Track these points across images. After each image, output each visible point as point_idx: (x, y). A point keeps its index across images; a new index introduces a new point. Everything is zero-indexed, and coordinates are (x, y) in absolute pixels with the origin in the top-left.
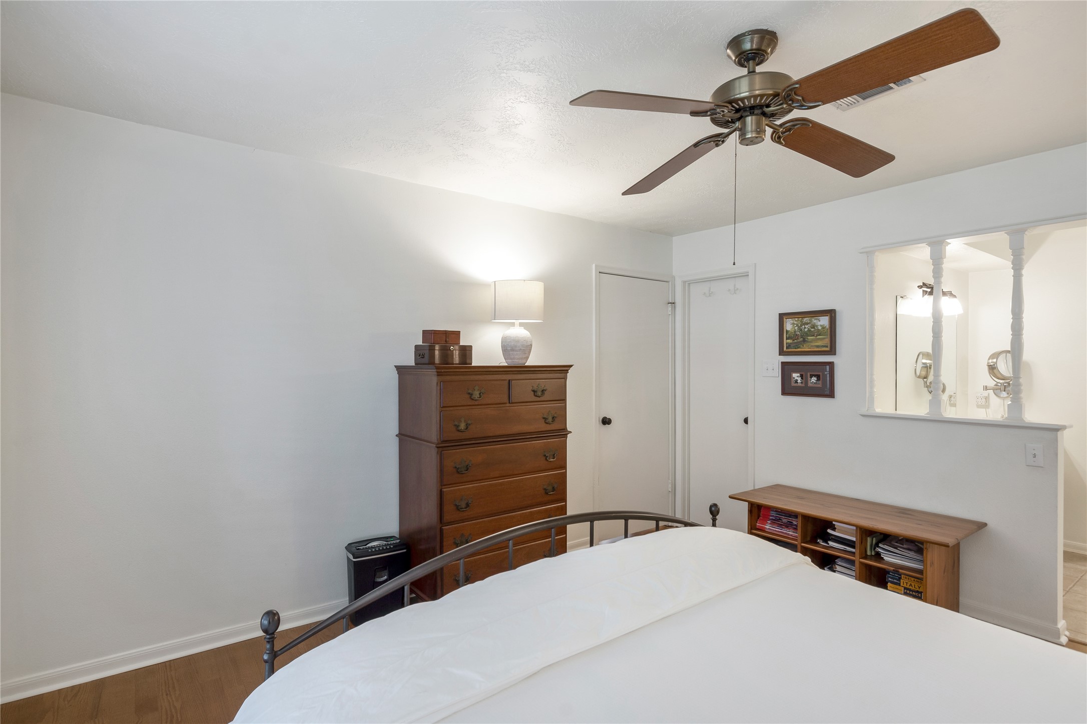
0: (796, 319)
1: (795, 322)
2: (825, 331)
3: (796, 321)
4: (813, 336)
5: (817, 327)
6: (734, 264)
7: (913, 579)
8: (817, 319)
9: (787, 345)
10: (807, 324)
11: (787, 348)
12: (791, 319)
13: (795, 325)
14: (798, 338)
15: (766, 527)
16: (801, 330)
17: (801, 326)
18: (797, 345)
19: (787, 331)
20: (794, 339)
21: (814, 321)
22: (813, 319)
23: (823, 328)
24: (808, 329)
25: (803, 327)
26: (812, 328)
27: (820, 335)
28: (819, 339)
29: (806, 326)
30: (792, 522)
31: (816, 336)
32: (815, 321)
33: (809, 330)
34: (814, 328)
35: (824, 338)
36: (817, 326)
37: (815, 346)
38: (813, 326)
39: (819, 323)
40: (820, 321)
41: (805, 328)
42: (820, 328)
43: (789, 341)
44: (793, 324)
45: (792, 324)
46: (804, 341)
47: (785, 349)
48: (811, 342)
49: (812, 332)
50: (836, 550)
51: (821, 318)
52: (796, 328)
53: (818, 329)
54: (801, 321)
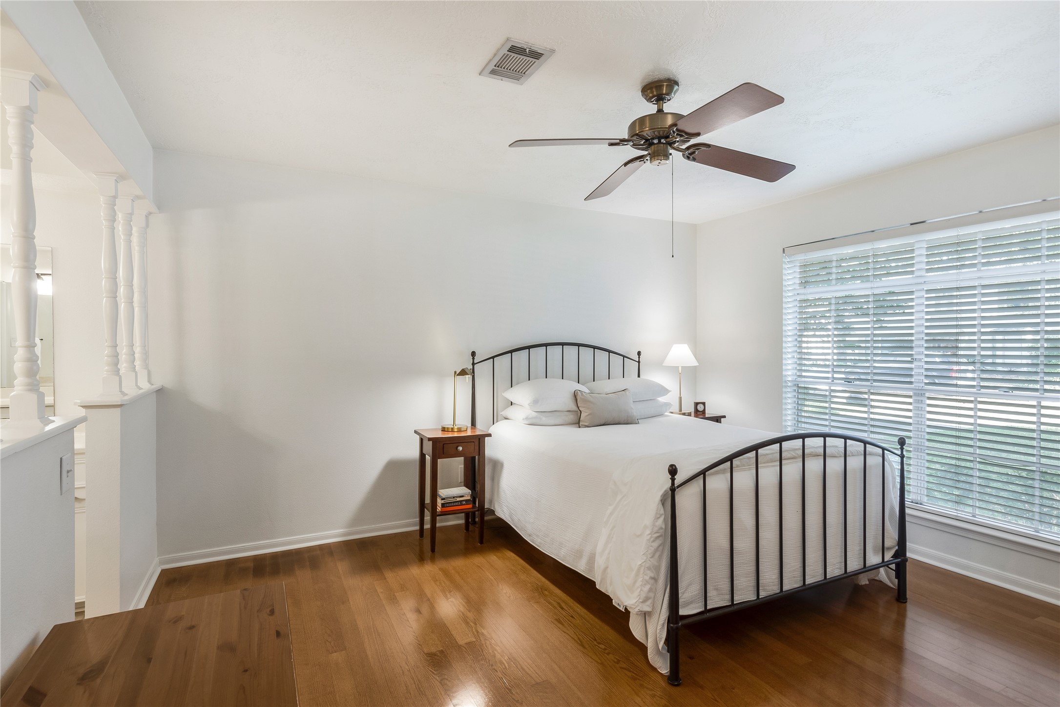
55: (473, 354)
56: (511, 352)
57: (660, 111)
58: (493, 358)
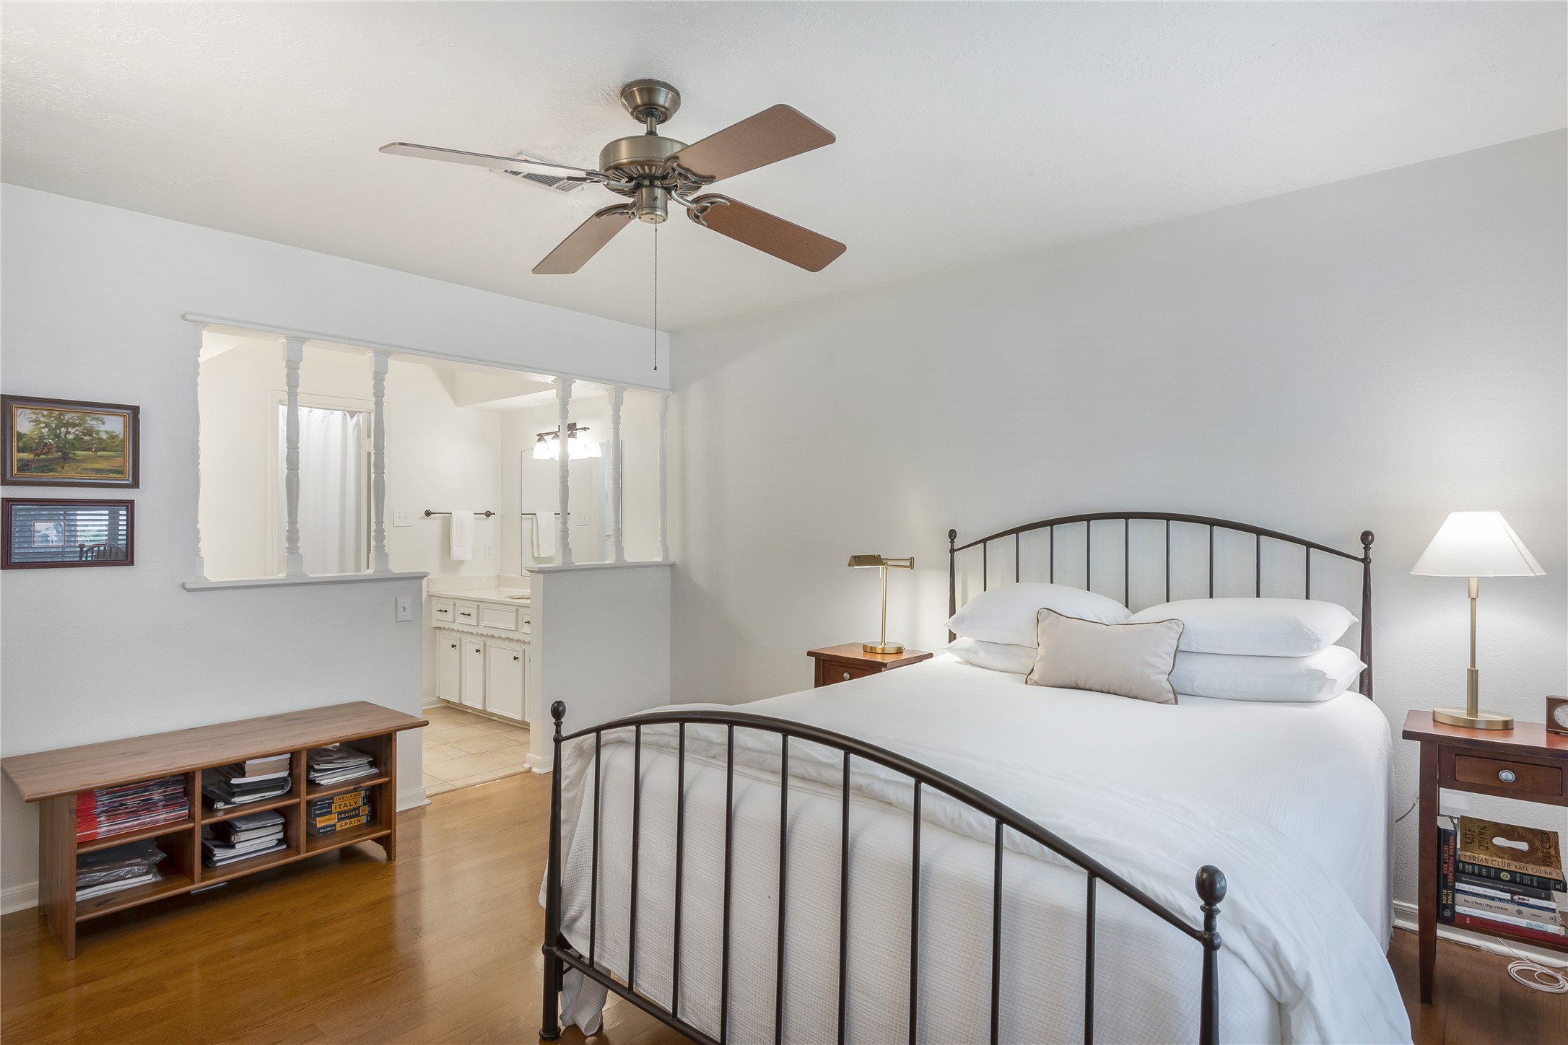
0: (45, 413)
1: (42, 419)
2: (117, 443)
3: (43, 416)
4: (89, 450)
5: (98, 434)
6: (655, 369)
7: (348, 795)
8: (97, 419)
9: (20, 464)
10: (74, 425)
11: (20, 469)
12: (29, 411)
13: (42, 425)
14: (49, 452)
15: (99, 831)
16: (58, 436)
17: (58, 427)
18: (46, 466)
19: (20, 436)
20: (38, 451)
21: (90, 422)
22: (88, 419)
23: (112, 437)
24: (77, 435)
25: (63, 430)
26: (85, 434)
27: (103, 450)
28: (101, 457)
29: (70, 429)
30: (150, 799)
31: (96, 451)
32: (93, 423)
33: (77, 438)
34: (90, 435)
35: (115, 457)
36: (97, 432)
37: (93, 469)
38: (89, 432)
39: (102, 428)
40: (103, 423)
41: (68, 433)
42: (104, 436)
43: (25, 456)
44: (37, 422)
45: (33, 421)
46: (66, 458)
47: (15, 471)
48: (82, 461)
49: (86, 442)
50: (248, 806)
51: (107, 418)
52: (45, 431)
53: (101, 439)
54: (58, 418)
55: (952, 534)
56: (1017, 531)
57: (651, 133)
58: (984, 541)
